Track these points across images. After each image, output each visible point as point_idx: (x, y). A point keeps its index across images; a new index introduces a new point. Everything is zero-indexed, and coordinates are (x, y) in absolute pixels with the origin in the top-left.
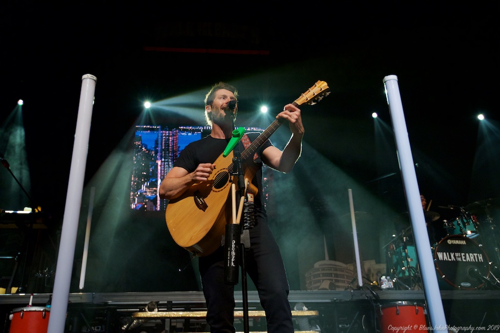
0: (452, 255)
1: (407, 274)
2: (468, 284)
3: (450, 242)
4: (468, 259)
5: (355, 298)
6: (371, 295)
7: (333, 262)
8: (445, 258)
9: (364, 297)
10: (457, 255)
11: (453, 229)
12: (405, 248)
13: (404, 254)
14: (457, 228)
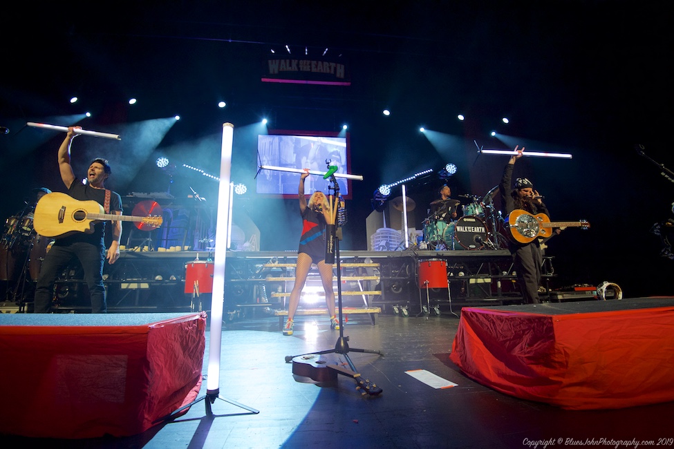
0: (466, 228)
1: (436, 239)
2: (474, 246)
3: (465, 220)
4: (475, 231)
5: (403, 256)
6: (413, 254)
7: (388, 229)
8: (461, 230)
9: (409, 255)
10: (469, 228)
11: (468, 211)
12: (436, 223)
13: (435, 227)
14: (471, 210)
